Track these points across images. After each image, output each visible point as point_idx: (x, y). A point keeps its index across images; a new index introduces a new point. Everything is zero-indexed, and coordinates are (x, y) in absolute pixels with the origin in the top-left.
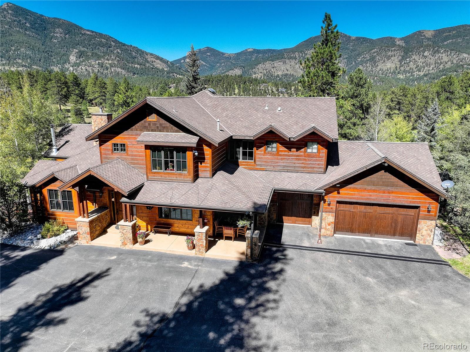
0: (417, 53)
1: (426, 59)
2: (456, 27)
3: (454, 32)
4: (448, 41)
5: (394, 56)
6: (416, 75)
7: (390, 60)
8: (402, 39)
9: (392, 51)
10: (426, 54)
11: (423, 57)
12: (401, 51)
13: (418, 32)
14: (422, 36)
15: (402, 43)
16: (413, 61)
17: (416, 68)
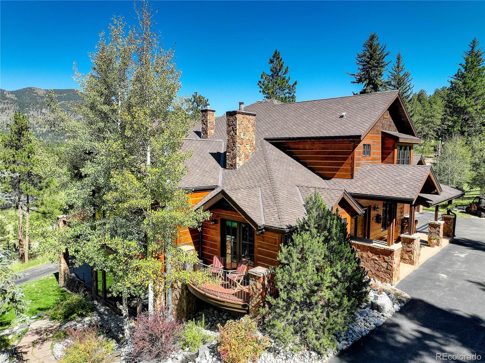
0: (34, 109)
1: (45, 116)
2: (66, 90)
3: (65, 95)
4: (62, 102)
5: (9, 109)
6: (38, 131)
7: (4, 113)
8: (12, 93)
9: (4, 103)
10: (44, 111)
11: (42, 114)
12: (15, 105)
13: (28, 88)
14: (34, 93)
15: (13, 97)
16: (32, 116)
17: (37, 124)
